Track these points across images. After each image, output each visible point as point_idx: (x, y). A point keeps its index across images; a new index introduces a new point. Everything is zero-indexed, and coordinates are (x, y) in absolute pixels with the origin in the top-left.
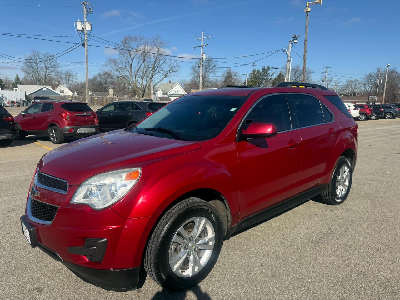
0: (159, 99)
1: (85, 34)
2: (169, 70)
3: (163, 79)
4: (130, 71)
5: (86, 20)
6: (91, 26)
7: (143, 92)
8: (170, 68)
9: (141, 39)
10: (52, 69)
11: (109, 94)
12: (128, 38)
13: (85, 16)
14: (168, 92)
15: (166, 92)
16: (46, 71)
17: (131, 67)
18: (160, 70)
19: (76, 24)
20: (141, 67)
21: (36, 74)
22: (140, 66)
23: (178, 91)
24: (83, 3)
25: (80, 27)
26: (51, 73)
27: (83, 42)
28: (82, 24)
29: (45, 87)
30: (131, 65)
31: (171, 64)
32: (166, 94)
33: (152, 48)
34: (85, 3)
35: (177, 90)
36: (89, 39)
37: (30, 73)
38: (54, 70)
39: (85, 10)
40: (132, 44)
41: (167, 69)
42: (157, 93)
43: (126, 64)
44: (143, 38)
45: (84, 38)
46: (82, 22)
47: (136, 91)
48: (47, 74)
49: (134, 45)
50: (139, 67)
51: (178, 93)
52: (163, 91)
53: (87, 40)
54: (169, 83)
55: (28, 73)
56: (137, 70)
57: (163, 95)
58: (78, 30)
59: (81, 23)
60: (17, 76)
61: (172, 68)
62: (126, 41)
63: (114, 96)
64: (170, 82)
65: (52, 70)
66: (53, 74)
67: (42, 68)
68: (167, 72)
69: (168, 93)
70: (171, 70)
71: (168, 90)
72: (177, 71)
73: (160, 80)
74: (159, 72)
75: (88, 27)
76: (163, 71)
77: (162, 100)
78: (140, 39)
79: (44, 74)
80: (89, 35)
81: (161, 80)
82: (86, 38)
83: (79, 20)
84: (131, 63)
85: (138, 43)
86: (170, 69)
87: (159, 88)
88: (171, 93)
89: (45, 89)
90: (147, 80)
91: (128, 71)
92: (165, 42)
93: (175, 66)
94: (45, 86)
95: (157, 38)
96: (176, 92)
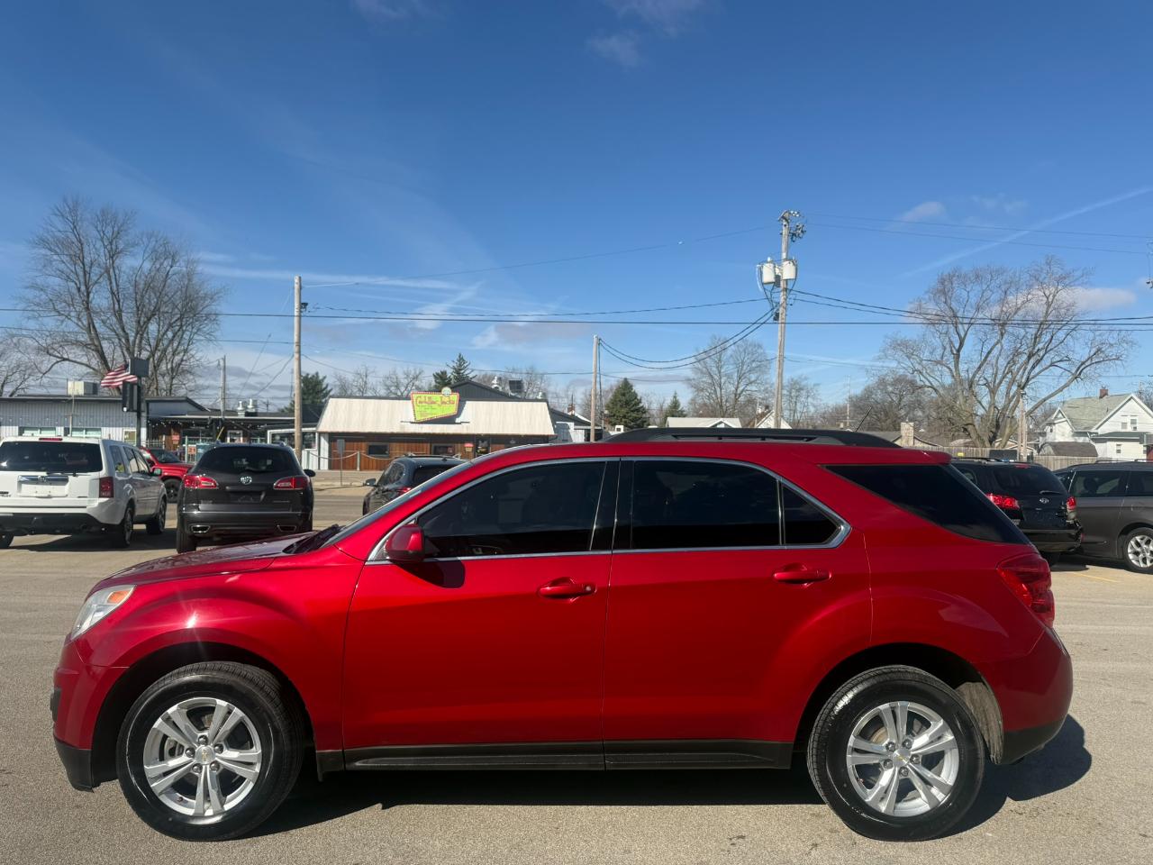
0: (1052, 451)
1: (781, 289)
2: (1090, 358)
3: (1066, 386)
4: (954, 370)
5: (784, 255)
6: (796, 269)
7: (994, 430)
8: (1094, 350)
9: (993, 274)
10: (753, 377)
11: (900, 437)
12: (951, 277)
13: (784, 246)
14: (1090, 428)
15: (1086, 425)
16: (738, 383)
17: (957, 356)
18: (1058, 359)
19: (760, 269)
20: (991, 355)
21: (715, 391)
22: (989, 353)
23: (1133, 422)
24: (783, 217)
25: (768, 276)
26: (748, 388)
27: (775, 310)
28: (775, 267)
29: (721, 423)
30: (958, 351)
31: (1097, 338)
32: (1084, 434)
33: (1030, 297)
34: (787, 215)
35: (1128, 420)
36: (791, 302)
37: (702, 390)
38: (757, 378)
39: (785, 231)
40: (965, 293)
41: (1081, 352)
42: (1051, 431)
43: (945, 349)
44: (1001, 272)
45: (776, 300)
46: (777, 262)
47: (970, 426)
48: (741, 389)
49: (971, 294)
50: (984, 355)
51: (1135, 428)
52: (1073, 422)
53: (784, 305)
54: (1101, 397)
55: (699, 389)
56: (977, 365)
57: (1073, 436)
58: (763, 284)
59: (772, 265)
60: (675, 397)
61: (1099, 350)
62: (943, 289)
63: (916, 441)
64: (1104, 393)
65: (753, 379)
66: (754, 388)
67: (729, 376)
68: (1083, 363)
69: (1093, 430)
70: (1098, 356)
71: (1091, 422)
72: (1118, 359)
73: (1056, 389)
74: (1052, 364)
75: (788, 272)
76: (1069, 360)
77: (1061, 451)
78: (990, 277)
79: (733, 389)
80: (791, 290)
81: (1061, 390)
82: (782, 300)
83: (769, 259)
84: (957, 346)
85: (985, 287)
86: (1092, 353)
87: (1060, 415)
88: (1105, 429)
89: (722, 426)
90: (1008, 393)
91: (949, 368)
92: (1078, 273)
93: (1112, 342)
94: (721, 419)
95: (1048, 264)
96: (1124, 425)
